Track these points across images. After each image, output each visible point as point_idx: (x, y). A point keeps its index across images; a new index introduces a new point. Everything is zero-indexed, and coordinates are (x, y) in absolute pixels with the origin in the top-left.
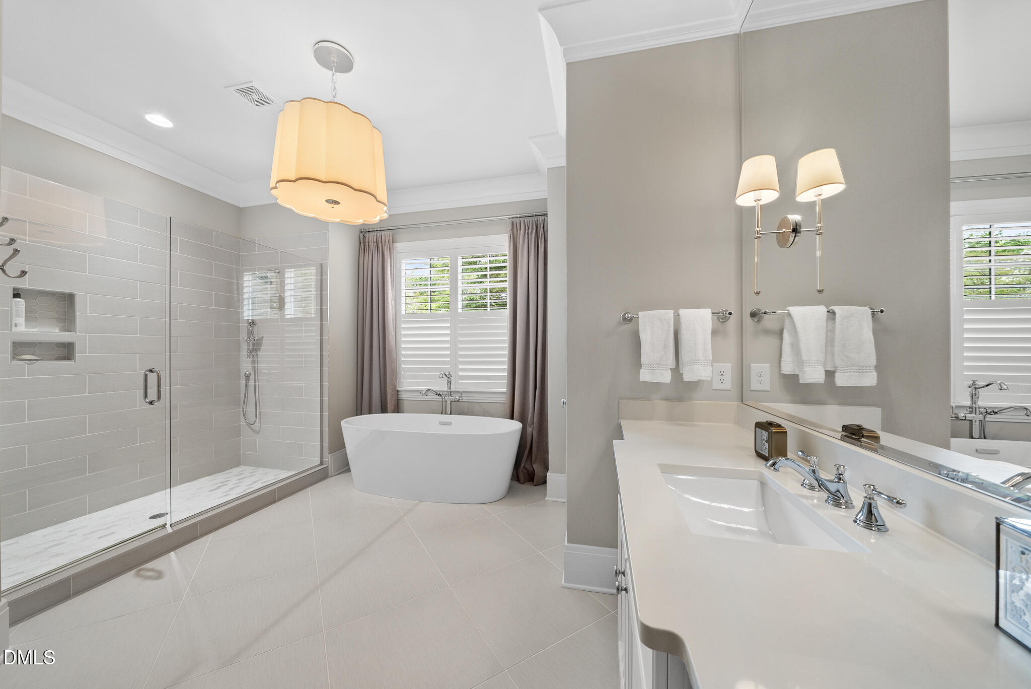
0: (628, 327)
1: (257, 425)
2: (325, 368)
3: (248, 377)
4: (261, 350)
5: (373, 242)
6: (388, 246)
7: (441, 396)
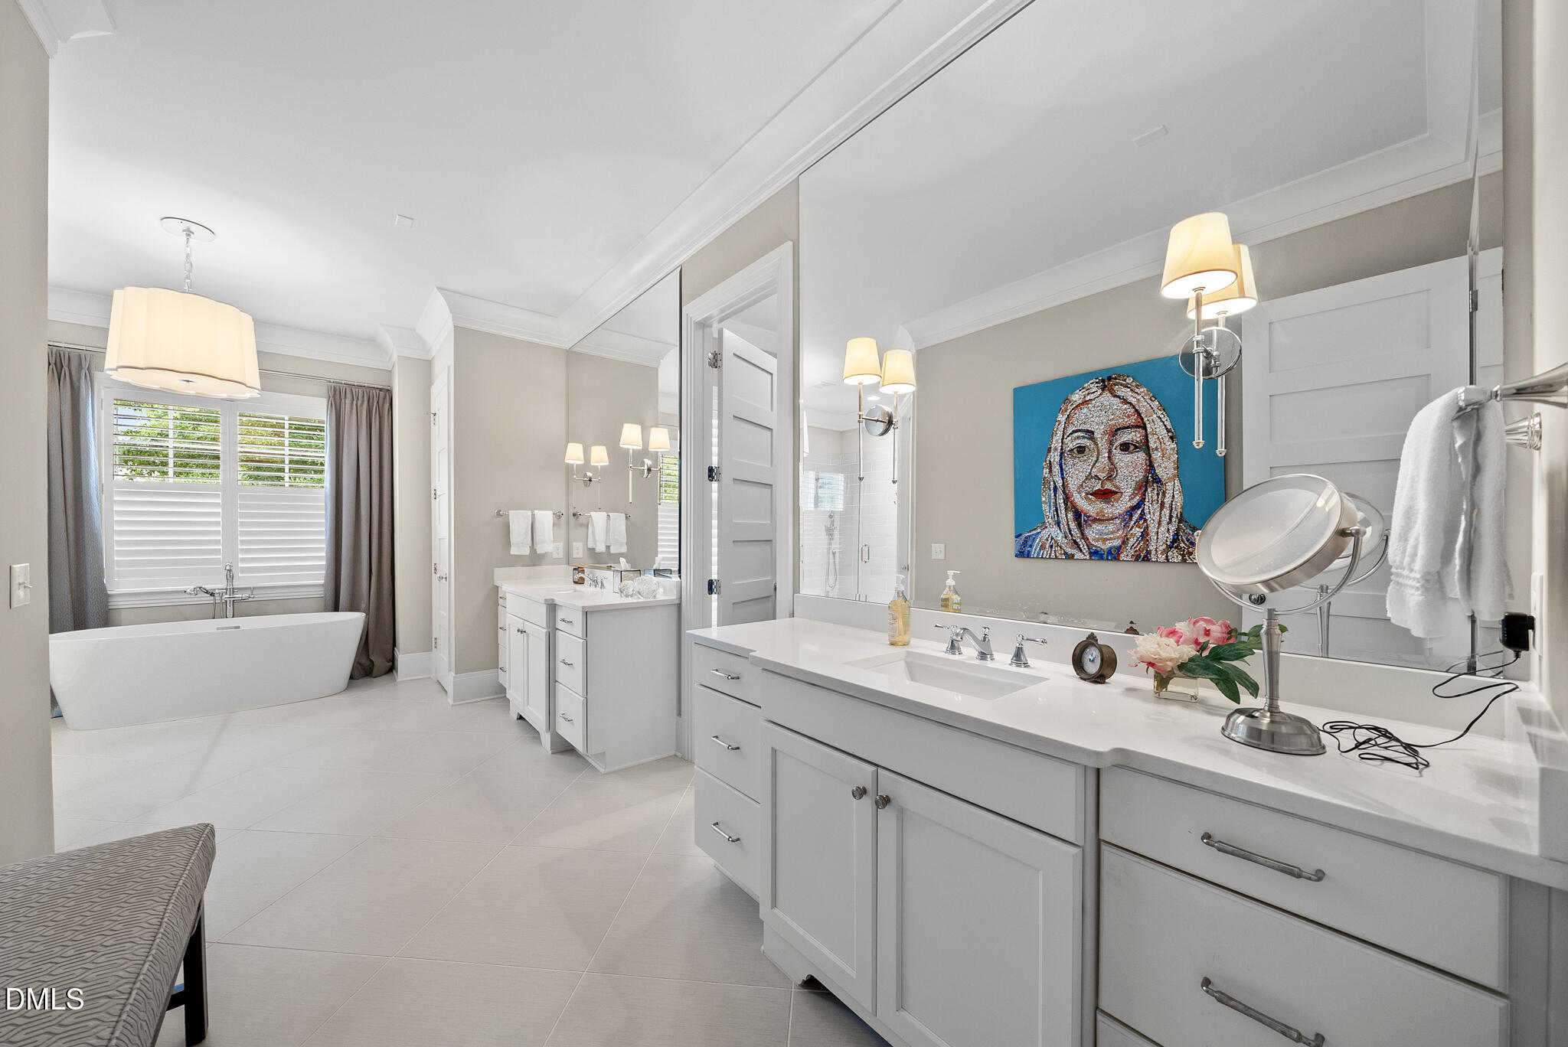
0: (500, 519)
6: (88, 376)
7: (212, 594)
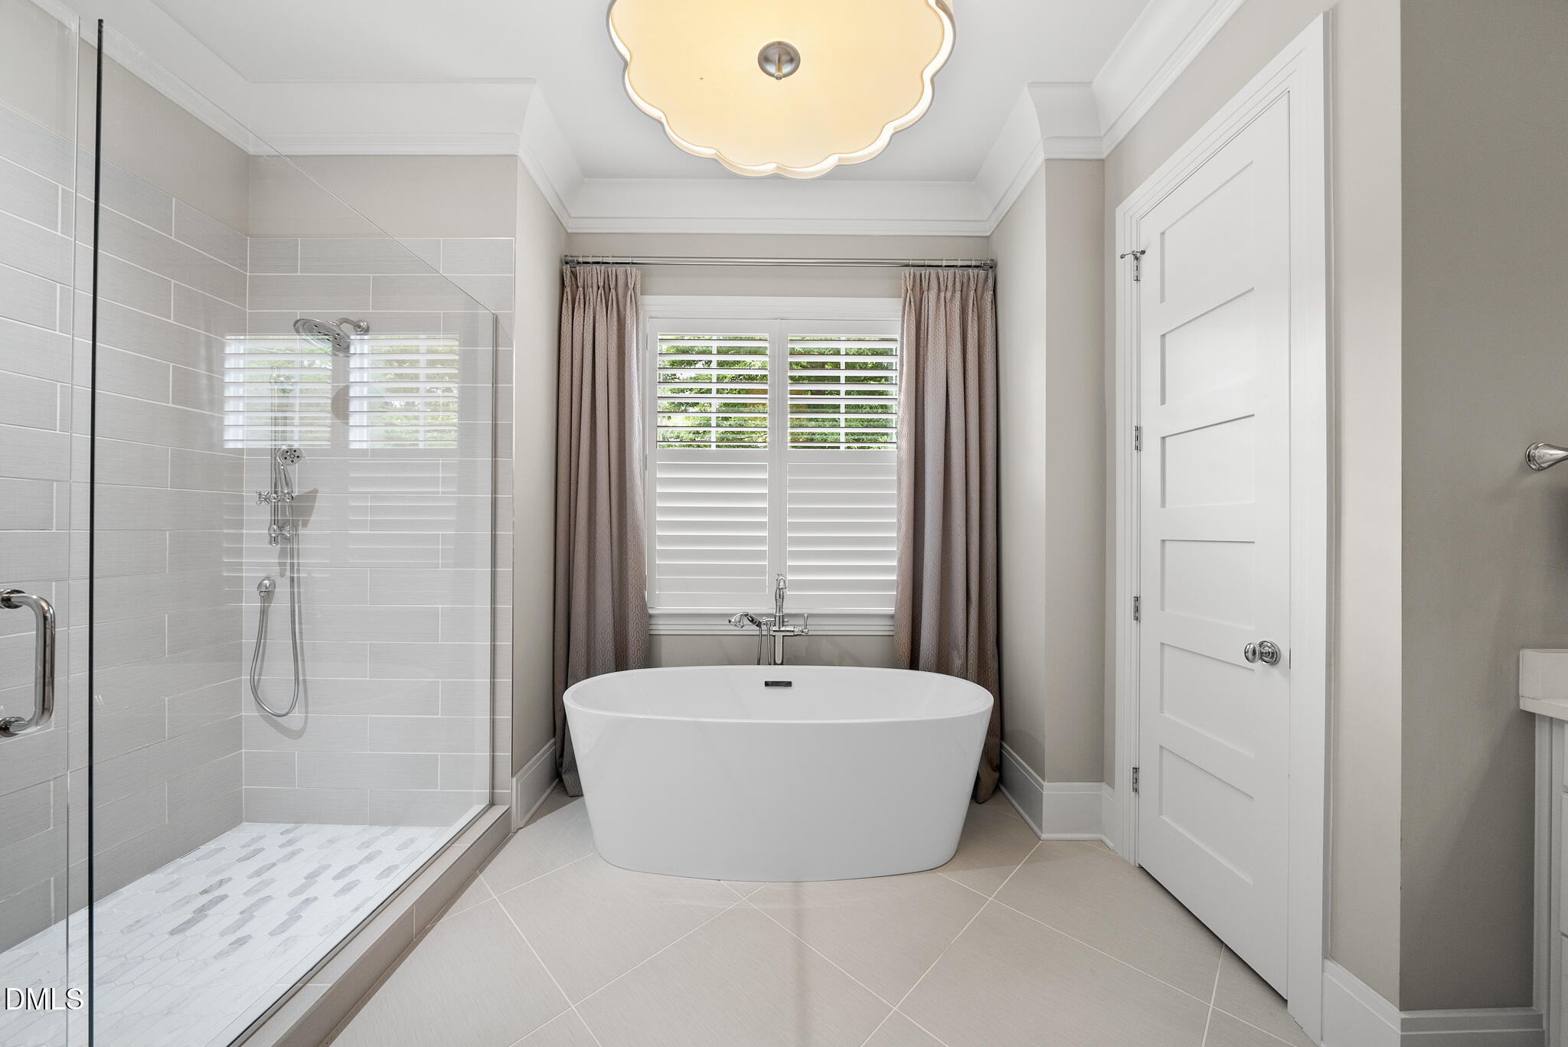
1: (297, 715)
2: (504, 570)
3: (267, 595)
4: (310, 524)
5: (595, 288)
6: (633, 299)
7: (759, 625)
